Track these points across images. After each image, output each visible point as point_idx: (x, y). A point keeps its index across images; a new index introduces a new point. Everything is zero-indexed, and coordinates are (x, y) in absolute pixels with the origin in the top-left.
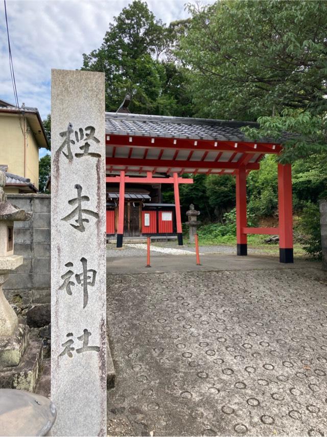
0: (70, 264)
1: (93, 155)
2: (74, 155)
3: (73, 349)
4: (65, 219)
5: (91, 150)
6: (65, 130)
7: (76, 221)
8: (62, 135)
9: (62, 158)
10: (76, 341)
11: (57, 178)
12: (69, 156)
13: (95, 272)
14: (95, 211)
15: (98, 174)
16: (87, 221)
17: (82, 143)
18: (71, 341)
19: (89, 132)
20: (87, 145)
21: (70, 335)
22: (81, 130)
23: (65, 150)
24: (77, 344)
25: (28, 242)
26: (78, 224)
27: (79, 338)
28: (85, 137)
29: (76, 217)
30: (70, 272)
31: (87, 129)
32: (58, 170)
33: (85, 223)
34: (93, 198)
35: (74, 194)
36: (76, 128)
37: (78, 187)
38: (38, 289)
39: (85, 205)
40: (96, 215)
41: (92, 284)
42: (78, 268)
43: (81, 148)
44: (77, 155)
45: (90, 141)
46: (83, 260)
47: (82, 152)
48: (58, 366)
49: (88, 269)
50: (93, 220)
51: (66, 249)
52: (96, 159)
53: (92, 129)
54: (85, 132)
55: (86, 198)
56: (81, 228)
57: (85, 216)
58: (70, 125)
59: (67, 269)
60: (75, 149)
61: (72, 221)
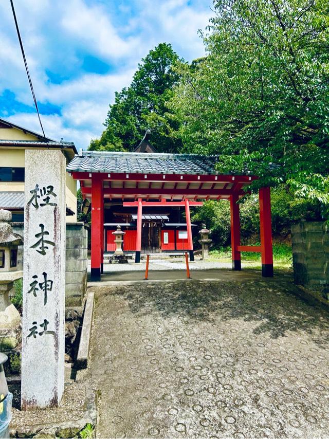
0: (35, 277)
1: (51, 204)
2: (39, 205)
3: (37, 332)
4: (33, 247)
5: (51, 201)
6: (34, 188)
7: (40, 248)
8: (31, 192)
9: (31, 207)
10: (39, 327)
11: (28, 220)
12: (36, 206)
13: (52, 282)
14: (53, 241)
15: (55, 217)
16: (47, 248)
17: (45, 197)
18: (35, 327)
19: (49, 189)
20: (48, 198)
21: (35, 323)
22: (44, 188)
23: (34, 202)
24: (40, 329)
26: (41, 250)
27: (41, 326)
28: (47, 193)
29: (40, 245)
30: (36, 282)
31: (48, 188)
32: (28, 215)
33: (45, 249)
34: (52, 233)
35: (39, 230)
36: (41, 187)
37: (42, 226)
39: (46, 238)
40: (53, 244)
41: (50, 289)
42: (41, 279)
43: (44, 200)
44: (42, 205)
45: (50, 196)
46: (44, 274)
47: (45, 202)
48: (27, 343)
49: (47, 279)
50: (51, 247)
51: (33, 267)
52: (53, 208)
53: (52, 187)
54: (47, 190)
55: (47, 233)
56: (43, 253)
57: (45, 245)
58: (37, 186)
59: (34, 280)
60: (40, 201)
61: (38, 248)
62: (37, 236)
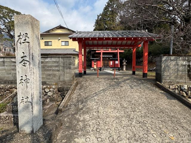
0: (22, 77)
2: (22, 43)
3: (24, 102)
4: (20, 63)
5: (27, 41)
6: (19, 34)
7: (23, 63)
8: (18, 36)
9: (18, 44)
10: (25, 99)
11: (17, 50)
12: (21, 43)
13: (29, 80)
14: (29, 60)
15: (29, 49)
16: (26, 63)
17: (24, 39)
18: (23, 99)
19: (26, 35)
20: (26, 39)
21: (23, 97)
22: (23, 34)
23: (19, 41)
25: (58, 69)
26: (24, 65)
28: (25, 36)
29: (23, 62)
32: (17, 48)
33: (26, 64)
34: (28, 56)
35: (23, 55)
37: (23, 53)
38: (61, 82)
39: (25, 58)
40: (29, 62)
41: (29, 83)
42: (24, 78)
44: (23, 43)
45: (27, 38)
46: (26, 75)
47: (24, 41)
48: (20, 106)
49: (27, 78)
50: (28, 63)
51: (20, 72)
52: (28, 44)
54: (25, 35)
55: (26, 56)
57: (26, 62)
58: (20, 33)
59: (21, 78)
60: (22, 41)
61: (22, 64)
62: (22, 57)
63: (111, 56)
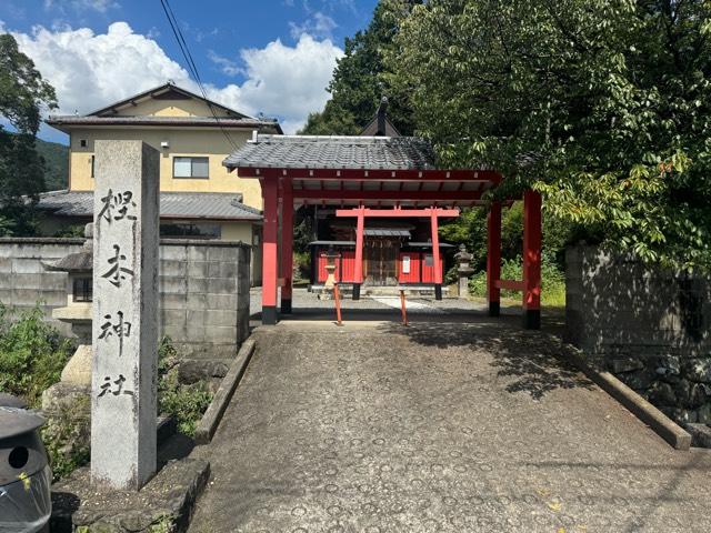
0: (108, 317)
1: (129, 217)
2: (113, 218)
3: (110, 391)
4: (106, 276)
5: (128, 213)
6: (106, 194)
7: (115, 278)
8: (103, 200)
9: (103, 220)
10: (113, 384)
11: (98, 239)
12: (109, 220)
13: (130, 325)
14: (131, 269)
15: (134, 235)
16: (123, 278)
17: (121, 207)
18: (108, 385)
19: (127, 197)
20: (125, 209)
21: (107, 379)
22: (120, 195)
23: (106, 214)
24: (114, 387)
25: (183, 292)
26: (115, 281)
27: (117, 382)
28: (123, 201)
29: (114, 275)
30: (109, 324)
31: (125, 194)
32: (99, 232)
33: (121, 280)
34: (130, 257)
35: (113, 254)
36: (115, 194)
37: (116, 247)
38: (192, 343)
39: (121, 263)
40: (132, 273)
41: (127, 335)
42: (115, 321)
43: (120, 212)
44: (117, 218)
45: (127, 205)
46: (120, 314)
47: (120, 215)
48: (97, 405)
49: (124, 321)
50: (129, 277)
51: (105, 303)
52: (132, 222)
53: (129, 194)
54: (123, 197)
55: (123, 257)
56: (117, 285)
57: (122, 274)
58: (111, 192)
59: (106, 321)
60: (115, 212)
61: (111, 278)
62: (111, 261)
63: (406, 233)
